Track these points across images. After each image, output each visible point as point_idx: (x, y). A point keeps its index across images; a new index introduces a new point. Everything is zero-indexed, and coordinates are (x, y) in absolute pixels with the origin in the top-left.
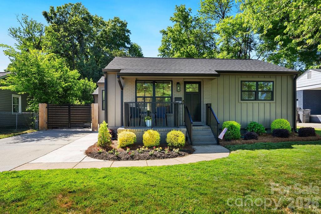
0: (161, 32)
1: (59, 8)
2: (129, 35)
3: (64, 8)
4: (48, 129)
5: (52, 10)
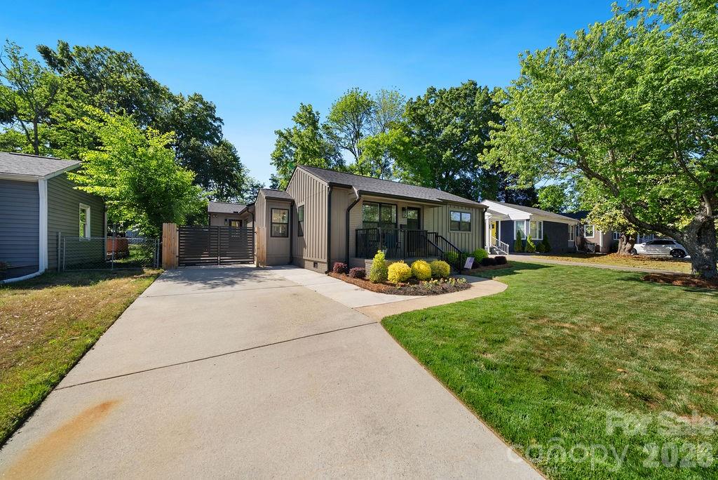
0: (276, 132)
1: (80, 51)
2: (220, 126)
3: (92, 52)
4: (179, 266)
5: (65, 48)
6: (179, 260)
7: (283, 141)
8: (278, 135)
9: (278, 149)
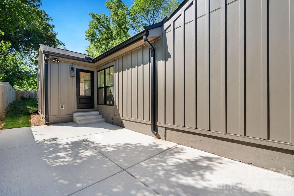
7: (95, 22)
8: (92, 17)
9: (91, 29)
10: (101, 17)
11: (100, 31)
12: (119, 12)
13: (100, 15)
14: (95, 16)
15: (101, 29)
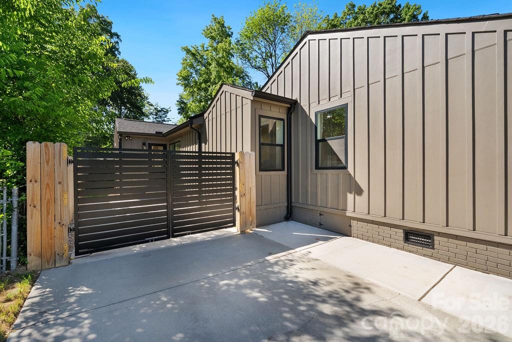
0: (183, 49)
2: (118, 43)
6: (78, 240)
7: (190, 59)
8: (185, 52)
9: (185, 68)
10: (198, 50)
11: (196, 71)
12: (219, 47)
13: (197, 47)
14: (189, 50)
15: (198, 67)
